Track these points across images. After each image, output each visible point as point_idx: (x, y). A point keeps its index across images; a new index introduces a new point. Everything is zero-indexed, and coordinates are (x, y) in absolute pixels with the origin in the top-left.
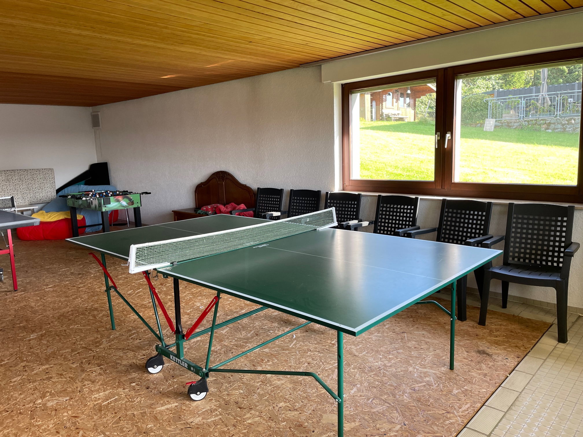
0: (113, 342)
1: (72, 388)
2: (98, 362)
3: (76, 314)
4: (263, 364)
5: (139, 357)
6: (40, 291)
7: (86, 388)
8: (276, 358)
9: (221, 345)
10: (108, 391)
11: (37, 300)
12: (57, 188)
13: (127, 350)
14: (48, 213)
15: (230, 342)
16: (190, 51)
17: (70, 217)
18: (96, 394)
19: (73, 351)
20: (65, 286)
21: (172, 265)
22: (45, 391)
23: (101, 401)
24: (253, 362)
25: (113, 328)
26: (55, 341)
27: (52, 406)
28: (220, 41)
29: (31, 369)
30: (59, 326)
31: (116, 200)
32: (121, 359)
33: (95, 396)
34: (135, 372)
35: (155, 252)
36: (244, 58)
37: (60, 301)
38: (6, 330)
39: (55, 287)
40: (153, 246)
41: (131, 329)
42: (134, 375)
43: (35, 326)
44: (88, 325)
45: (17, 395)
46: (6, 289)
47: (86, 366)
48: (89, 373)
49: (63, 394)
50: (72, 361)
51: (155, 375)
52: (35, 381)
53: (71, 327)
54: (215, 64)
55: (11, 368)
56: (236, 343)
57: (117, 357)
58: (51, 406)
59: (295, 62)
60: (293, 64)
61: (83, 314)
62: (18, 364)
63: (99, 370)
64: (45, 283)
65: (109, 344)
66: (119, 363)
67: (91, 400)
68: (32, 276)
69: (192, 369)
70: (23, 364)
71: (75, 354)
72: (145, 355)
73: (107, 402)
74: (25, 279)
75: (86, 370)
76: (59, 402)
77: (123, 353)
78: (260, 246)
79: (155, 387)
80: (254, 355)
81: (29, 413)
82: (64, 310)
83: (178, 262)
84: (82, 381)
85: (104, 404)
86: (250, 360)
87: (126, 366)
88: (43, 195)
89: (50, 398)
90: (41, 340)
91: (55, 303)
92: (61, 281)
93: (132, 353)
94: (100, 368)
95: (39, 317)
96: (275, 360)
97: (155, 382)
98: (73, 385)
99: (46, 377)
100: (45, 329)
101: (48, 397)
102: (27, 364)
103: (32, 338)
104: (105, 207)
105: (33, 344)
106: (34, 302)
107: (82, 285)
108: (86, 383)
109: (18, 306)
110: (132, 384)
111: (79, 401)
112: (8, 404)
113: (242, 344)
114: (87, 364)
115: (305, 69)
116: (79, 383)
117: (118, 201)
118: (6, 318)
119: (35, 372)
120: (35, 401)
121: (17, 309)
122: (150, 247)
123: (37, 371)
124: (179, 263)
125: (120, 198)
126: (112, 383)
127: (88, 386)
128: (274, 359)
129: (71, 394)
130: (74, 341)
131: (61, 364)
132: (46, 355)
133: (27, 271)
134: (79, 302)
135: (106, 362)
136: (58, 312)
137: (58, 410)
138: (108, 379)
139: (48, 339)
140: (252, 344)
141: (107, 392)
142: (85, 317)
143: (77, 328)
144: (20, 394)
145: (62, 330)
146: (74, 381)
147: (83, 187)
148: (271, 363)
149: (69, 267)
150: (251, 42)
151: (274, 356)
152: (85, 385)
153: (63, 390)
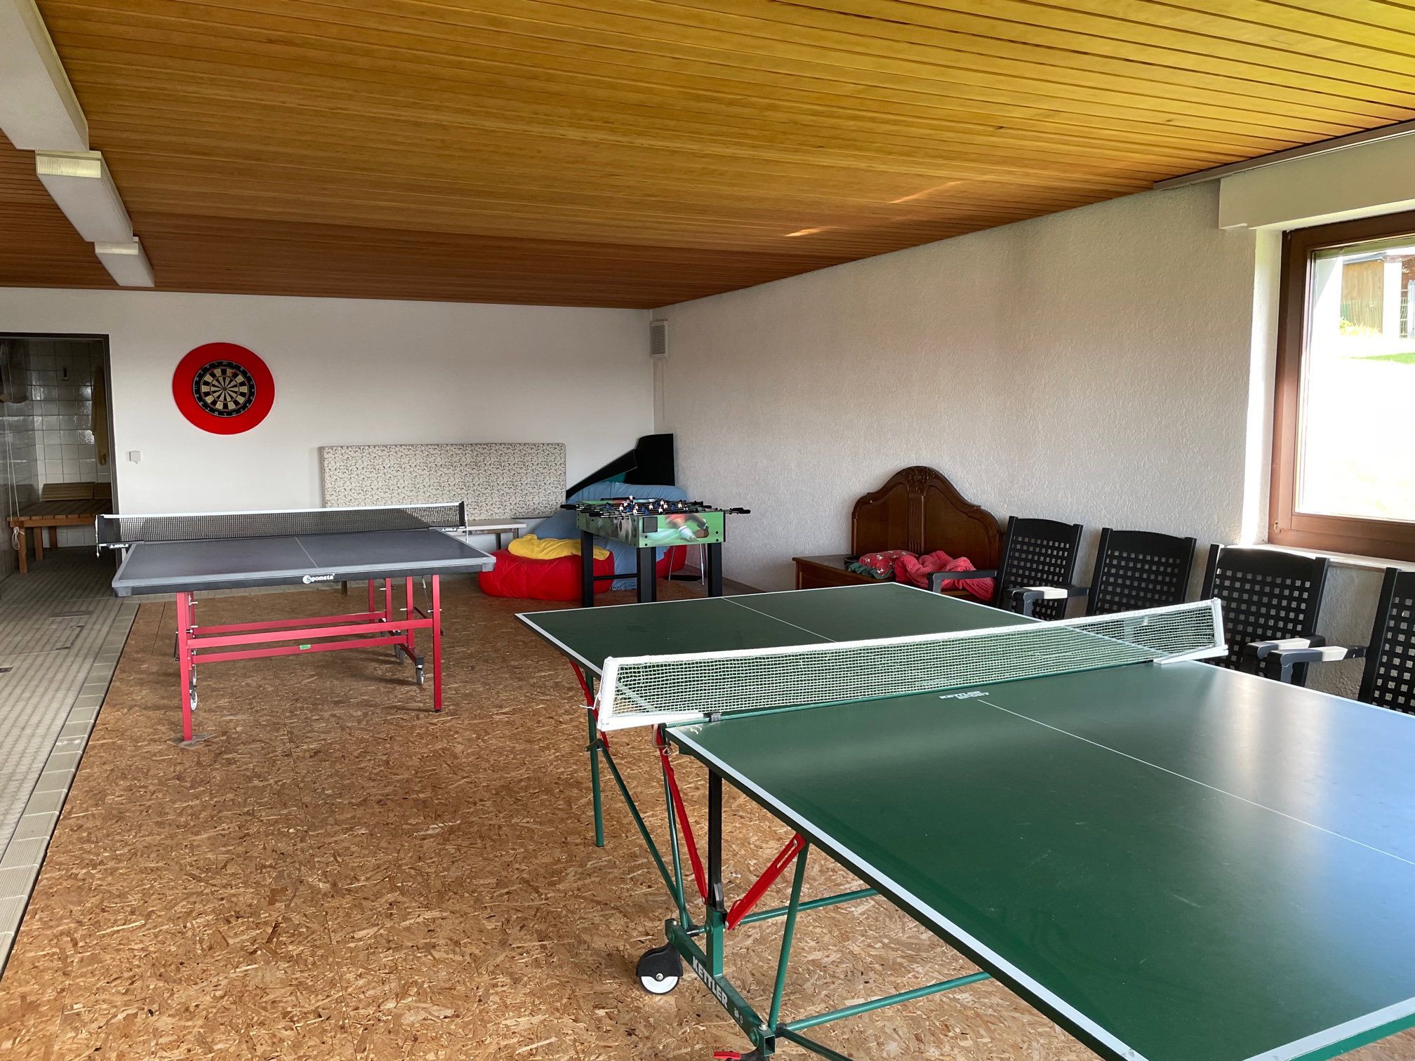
0: (588, 881)
1: (466, 986)
2: (543, 927)
3: (534, 788)
4: (946, 1039)
5: (634, 938)
6: (482, 718)
7: (497, 993)
8: (988, 1030)
9: (842, 951)
10: (539, 1018)
11: (469, 740)
12: (570, 485)
13: (613, 908)
14: (542, 541)
15: (869, 946)
16: (844, 163)
17: (580, 554)
18: (513, 1017)
19: (499, 884)
20: (536, 713)
21: (707, 719)
22: (411, 981)
23: (515, 1040)
24: (918, 1028)
25: (598, 844)
26: (473, 851)
27: (412, 1025)
28: (914, 131)
29: (403, 913)
30: (491, 812)
31: (670, 522)
32: (594, 931)
33: (508, 1022)
34: (615, 977)
35: (667, 680)
36: (992, 172)
37: (512, 750)
38: (389, 803)
39: (514, 714)
40: (662, 666)
41: (638, 852)
42: (610, 985)
43: (446, 805)
44: (551, 822)
45: (351, 976)
46: (421, 705)
47: (514, 931)
48: (514, 954)
49: (445, 997)
50: (489, 911)
51: (659, 998)
52: (399, 948)
53: (513, 821)
54: (913, 194)
55: (364, 903)
56: (883, 953)
57: (586, 925)
58: (408, 1025)
59: (1141, 175)
60: (1134, 181)
61: (548, 791)
62: (382, 895)
63: (537, 951)
64: (497, 702)
65: (580, 883)
66: (585, 942)
67: (497, 1031)
68: (479, 681)
69: (736, 1013)
70: (391, 897)
71: (501, 895)
72: (648, 934)
73: (528, 1048)
74: (464, 686)
75: (510, 942)
76: (430, 1017)
77: (601, 916)
78: (961, 696)
79: (647, 1034)
80: (927, 1004)
81: (360, 1032)
82: (513, 774)
83: (724, 714)
84: (493, 972)
85: (520, 1051)
86: (912, 1018)
87: (599, 955)
88: (541, 499)
89: (416, 1002)
90: (447, 840)
91: (501, 754)
92: (531, 700)
93: (623, 921)
94: (543, 947)
95: (460, 783)
96: (982, 1037)
97: (651, 1020)
98: (471, 978)
99: (425, 941)
100: (463, 817)
101: (410, 999)
102: (401, 898)
103: (430, 832)
104: (646, 537)
105: (428, 849)
106: (462, 744)
107: (567, 717)
108: (501, 979)
109: (429, 749)
110: (597, 1011)
111: (471, 1026)
112: (328, 996)
113: (899, 960)
114: (518, 928)
115: (1169, 194)
116: (486, 976)
117: (674, 526)
118: (397, 774)
119: (407, 923)
120: (383, 1002)
121: (426, 755)
122: (654, 667)
123: (412, 921)
124: (727, 717)
125: (679, 519)
126: (554, 995)
127: (503, 989)
128: (983, 1032)
129: (460, 1002)
130: (508, 859)
131: (466, 914)
132: (443, 885)
133: (473, 668)
134: (550, 758)
135: (558, 931)
136: (502, 777)
137: (419, 1041)
138: (549, 981)
139: (460, 841)
140: (927, 968)
141: (537, 1019)
142: (550, 801)
143: (526, 825)
144: (360, 976)
145: (494, 826)
146: (476, 968)
147: (619, 488)
148: (968, 1043)
149: (555, 669)
150: (1001, 127)
151: (983, 1021)
152: (495, 986)
153: (447, 986)
